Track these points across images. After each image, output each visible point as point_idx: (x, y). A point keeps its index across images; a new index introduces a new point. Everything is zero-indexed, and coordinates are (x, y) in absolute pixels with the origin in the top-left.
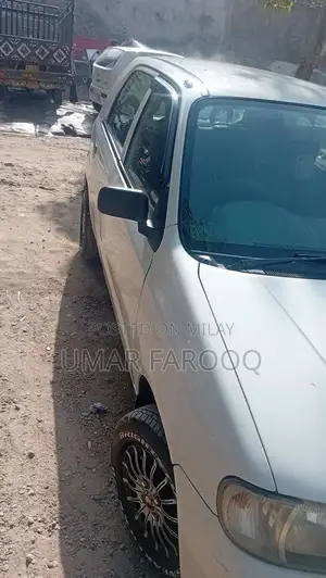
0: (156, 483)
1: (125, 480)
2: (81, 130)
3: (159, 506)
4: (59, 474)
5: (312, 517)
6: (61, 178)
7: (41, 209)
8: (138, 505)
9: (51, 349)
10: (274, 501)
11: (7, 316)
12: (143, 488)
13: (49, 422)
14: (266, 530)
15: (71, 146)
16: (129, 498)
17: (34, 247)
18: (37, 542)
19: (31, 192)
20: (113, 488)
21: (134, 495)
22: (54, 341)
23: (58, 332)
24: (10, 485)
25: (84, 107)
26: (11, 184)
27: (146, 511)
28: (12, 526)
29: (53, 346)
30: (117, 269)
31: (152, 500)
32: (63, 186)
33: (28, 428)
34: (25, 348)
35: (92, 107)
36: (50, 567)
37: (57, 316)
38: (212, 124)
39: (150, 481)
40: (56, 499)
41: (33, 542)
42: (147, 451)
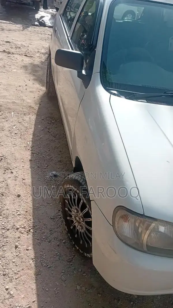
0: (82, 210)
1: (67, 209)
2: (48, 23)
3: (83, 221)
4: (33, 206)
5: (162, 229)
6: (37, 50)
7: (25, 67)
8: (73, 222)
9: (30, 144)
10: (142, 219)
11: (7, 125)
12: (75, 213)
13: (29, 181)
14: (137, 234)
15: (43, 33)
16: (68, 218)
17: (21, 88)
18: (21, 238)
19: (20, 58)
20: (60, 213)
21: (71, 216)
22: (31, 140)
23: (34, 134)
24: (8, 209)
25: (50, 10)
26: (9, 53)
27: (76, 224)
28: (8, 230)
29: (31, 142)
30: (66, 102)
31: (80, 219)
32: (38, 55)
33: (17, 183)
34: (16, 142)
35: (55, 10)
36: (27, 250)
37: (33, 127)
38: (123, 19)
39: (79, 210)
40: (31, 217)
41: (19, 238)
42: (78, 194)
